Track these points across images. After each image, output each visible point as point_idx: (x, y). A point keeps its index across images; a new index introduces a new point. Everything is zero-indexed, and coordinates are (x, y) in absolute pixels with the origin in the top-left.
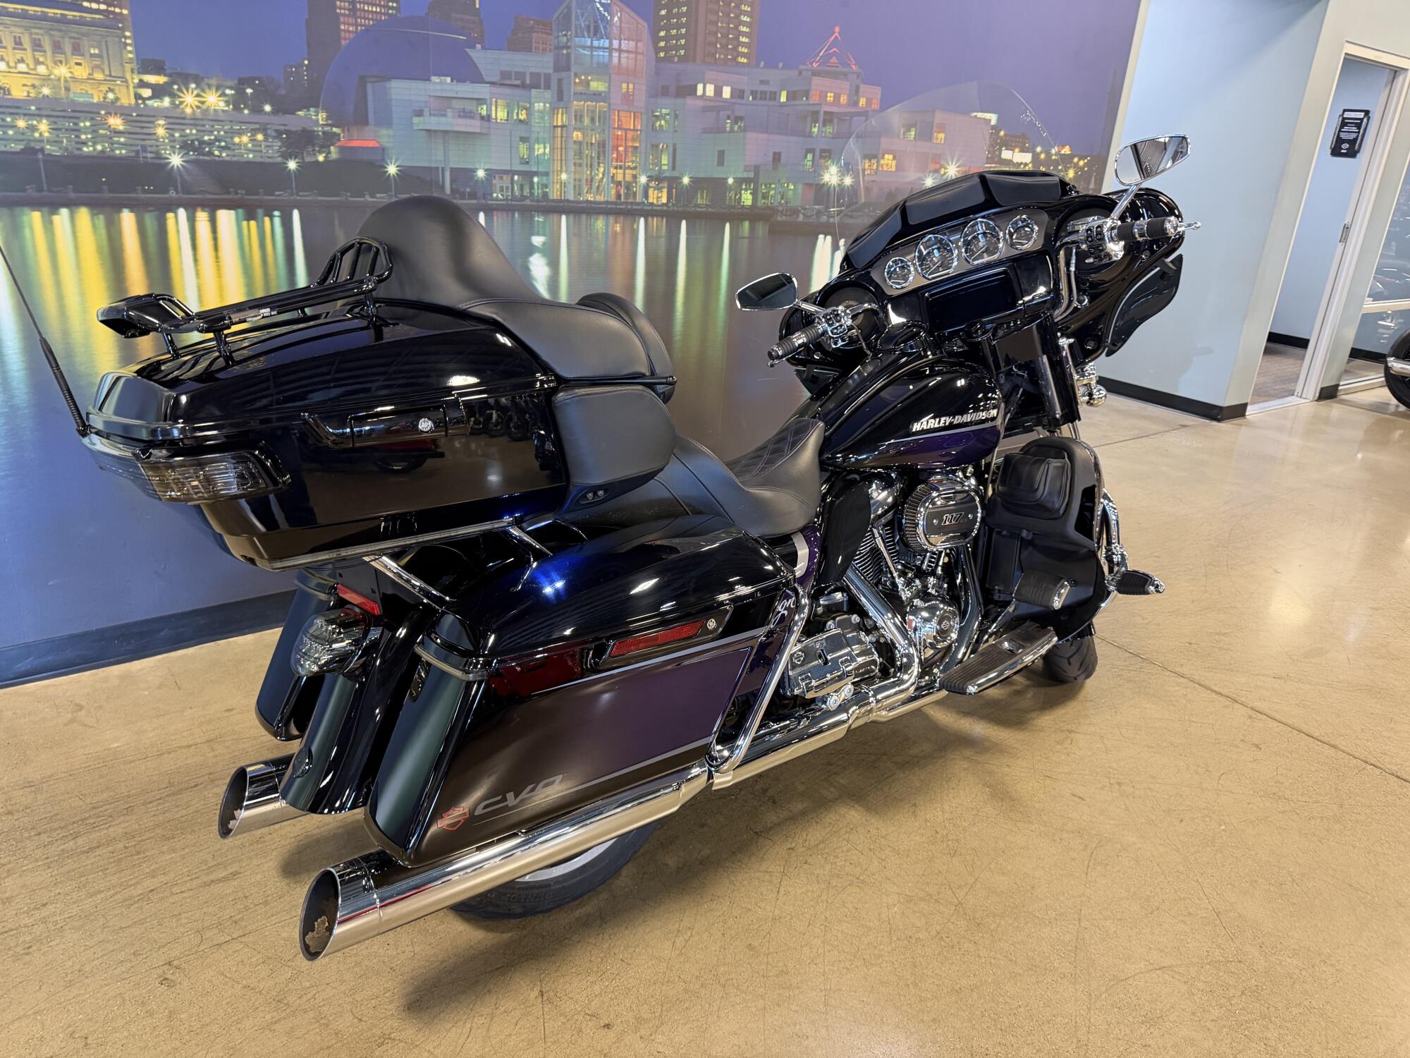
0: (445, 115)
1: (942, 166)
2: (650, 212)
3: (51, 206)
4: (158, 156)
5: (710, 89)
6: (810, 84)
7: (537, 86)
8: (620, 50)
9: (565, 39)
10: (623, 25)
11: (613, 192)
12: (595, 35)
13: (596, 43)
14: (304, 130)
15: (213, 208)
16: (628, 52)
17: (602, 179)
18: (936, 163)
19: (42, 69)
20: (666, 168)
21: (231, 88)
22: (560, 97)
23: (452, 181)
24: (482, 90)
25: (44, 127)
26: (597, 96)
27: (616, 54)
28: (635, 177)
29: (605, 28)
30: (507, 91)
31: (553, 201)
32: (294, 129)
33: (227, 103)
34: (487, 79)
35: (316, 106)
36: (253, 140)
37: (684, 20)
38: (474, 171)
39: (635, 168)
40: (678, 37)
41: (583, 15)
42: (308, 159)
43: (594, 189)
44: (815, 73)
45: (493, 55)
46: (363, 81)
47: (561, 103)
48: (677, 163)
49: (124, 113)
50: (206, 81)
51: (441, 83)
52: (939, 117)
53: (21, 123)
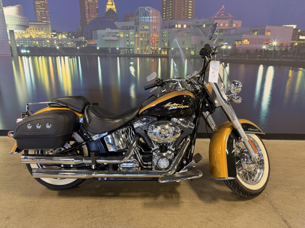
0: (109, 37)
1: (270, 42)
2: (162, 57)
3: (38, 56)
4: (55, 47)
5: (180, 26)
6: (214, 22)
7: (130, 29)
8: (152, 19)
9: (137, 18)
10: (153, 13)
11: (151, 52)
12: (145, 16)
13: (146, 18)
14: (80, 41)
15: (64, 56)
16: (154, 19)
17: (148, 49)
18: (267, 42)
19: (37, 33)
20: (166, 46)
21: (67, 34)
22: (137, 31)
23: (111, 50)
24: (117, 31)
25: (37, 42)
26: (146, 30)
27: (151, 20)
28: (157, 48)
29: (148, 14)
30: (123, 30)
31: (136, 54)
32: (78, 41)
33: (66, 37)
34: (118, 28)
35: (82, 36)
36: (71, 43)
37: (171, 10)
38: (116, 48)
39: (157, 46)
40: (169, 14)
41: (142, 12)
42: (81, 47)
43: (146, 51)
44: (215, 19)
45: (120, 23)
46: (92, 31)
47: (137, 32)
48: (170, 45)
49: (49, 39)
50: (63, 33)
51: (108, 30)
52: (267, 27)
53: (34, 42)
